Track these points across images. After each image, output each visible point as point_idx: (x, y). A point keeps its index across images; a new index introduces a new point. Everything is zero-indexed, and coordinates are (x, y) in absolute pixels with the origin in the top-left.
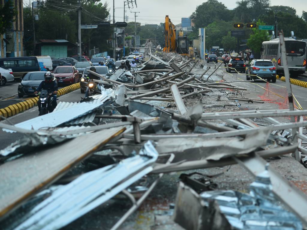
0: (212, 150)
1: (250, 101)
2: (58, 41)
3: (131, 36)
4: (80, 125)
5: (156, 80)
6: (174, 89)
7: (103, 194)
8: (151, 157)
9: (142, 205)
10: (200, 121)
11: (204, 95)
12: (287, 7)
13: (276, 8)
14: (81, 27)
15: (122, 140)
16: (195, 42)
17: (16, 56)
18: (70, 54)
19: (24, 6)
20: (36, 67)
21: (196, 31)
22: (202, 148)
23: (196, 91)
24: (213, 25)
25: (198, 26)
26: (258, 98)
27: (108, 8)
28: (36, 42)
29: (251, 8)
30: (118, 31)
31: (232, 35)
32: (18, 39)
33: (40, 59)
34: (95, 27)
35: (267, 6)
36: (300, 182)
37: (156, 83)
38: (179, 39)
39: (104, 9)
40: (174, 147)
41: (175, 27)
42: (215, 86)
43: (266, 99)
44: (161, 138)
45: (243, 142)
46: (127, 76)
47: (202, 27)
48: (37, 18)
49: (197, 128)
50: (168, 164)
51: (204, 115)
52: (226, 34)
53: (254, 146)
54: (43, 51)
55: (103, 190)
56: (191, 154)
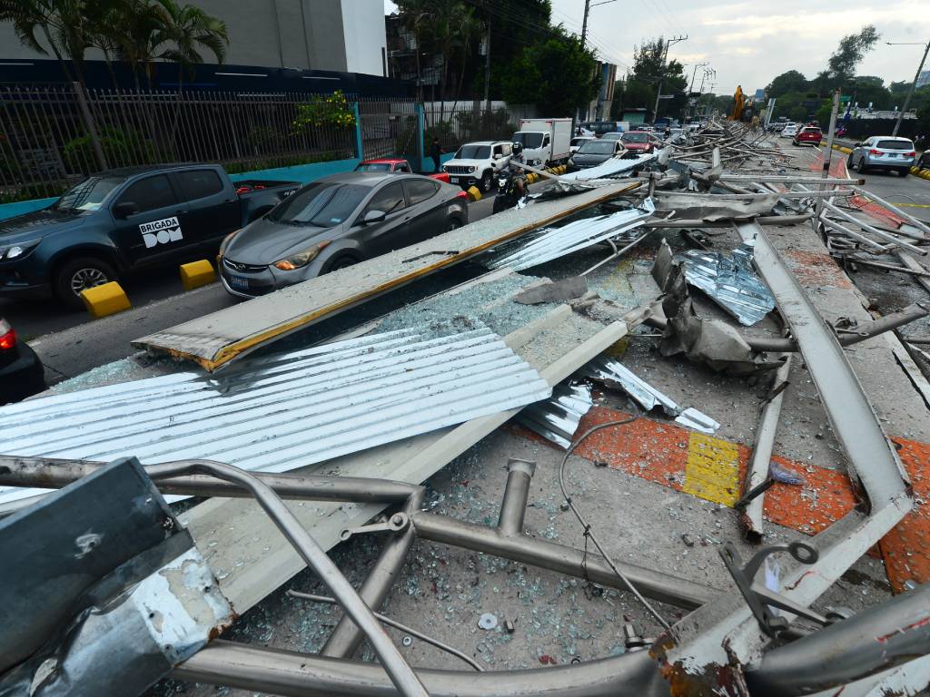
0: (713, 211)
1: (798, 169)
2: (639, 109)
3: (703, 106)
4: (616, 178)
5: (707, 143)
6: (716, 152)
7: (587, 240)
8: (648, 212)
9: (622, 255)
10: (717, 182)
11: (748, 159)
12: (874, 77)
13: (862, 78)
14: (659, 97)
15: (639, 193)
16: (762, 112)
17: (603, 121)
18: (646, 121)
19: (617, 79)
20: (615, 129)
21: (767, 102)
22: (705, 208)
23: (741, 155)
24: (786, 95)
25: (769, 97)
26: (807, 166)
27: (687, 80)
28: (620, 110)
29: (833, 79)
30: (693, 101)
31: (803, 106)
32: (607, 108)
33: (619, 124)
34: (672, 97)
35: (851, 76)
36: (805, 253)
37: (706, 146)
38: (747, 107)
39: (685, 80)
40: (680, 204)
41: (746, 97)
42: (762, 152)
43: (815, 167)
44: (674, 195)
45: (747, 207)
46: (681, 139)
47: (773, 97)
48: (625, 89)
49: (712, 188)
50: (666, 219)
51: (723, 176)
52: (797, 105)
53: (757, 212)
54: (625, 117)
55: (588, 237)
56: (692, 212)
